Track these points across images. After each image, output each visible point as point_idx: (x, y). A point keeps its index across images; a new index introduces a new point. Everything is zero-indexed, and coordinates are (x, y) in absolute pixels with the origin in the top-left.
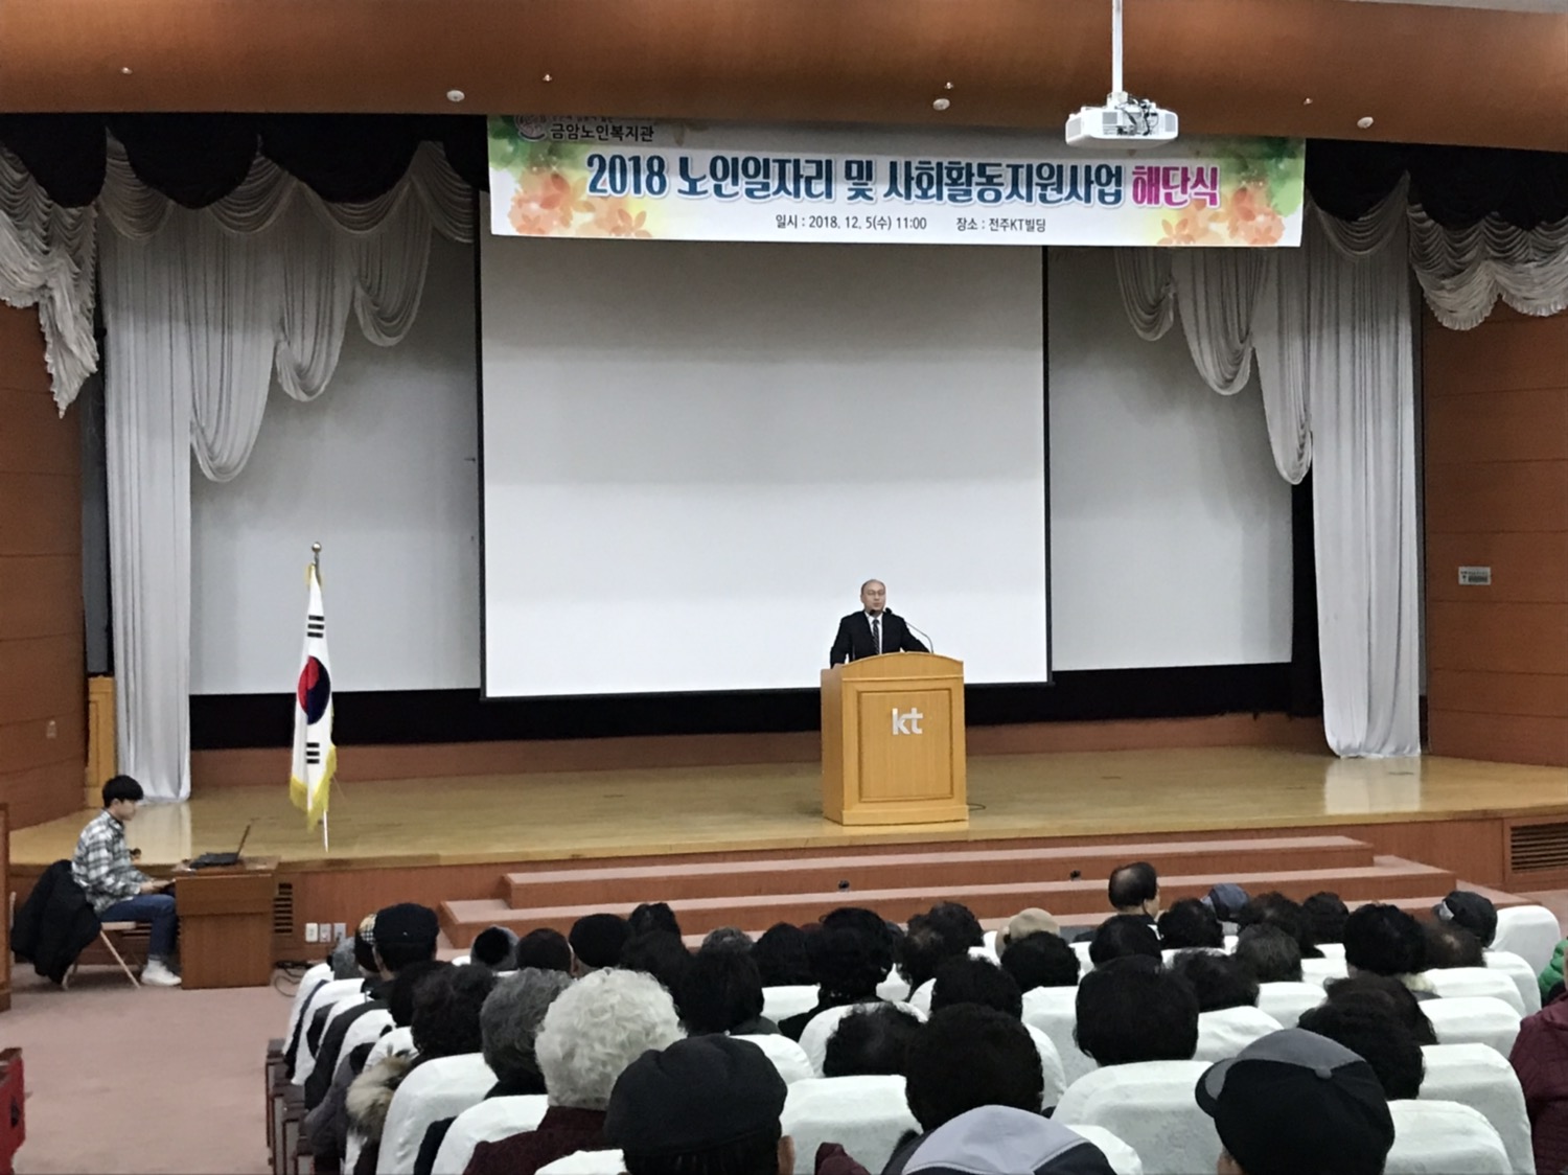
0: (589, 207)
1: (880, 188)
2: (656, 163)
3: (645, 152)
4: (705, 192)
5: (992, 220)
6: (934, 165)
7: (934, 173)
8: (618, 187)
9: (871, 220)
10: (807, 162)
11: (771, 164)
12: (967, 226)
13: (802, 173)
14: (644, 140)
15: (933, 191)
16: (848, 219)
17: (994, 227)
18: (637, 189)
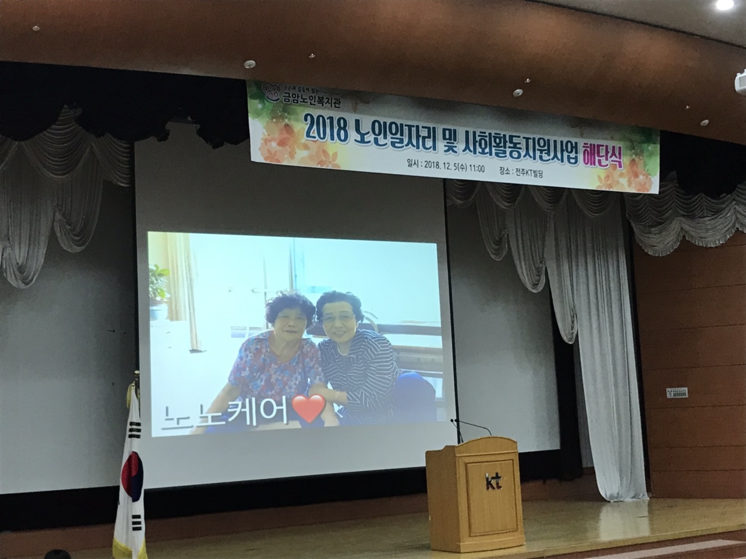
0: (306, 147)
1: (460, 146)
2: (342, 121)
3: (336, 115)
4: (369, 142)
5: (517, 169)
6: (487, 134)
7: (487, 139)
8: (322, 136)
9: (456, 165)
10: (423, 127)
11: (404, 127)
12: (505, 172)
13: (420, 134)
14: (335, 107)
15: (487, 150)
16: (444, 163)
18: (332, 139)
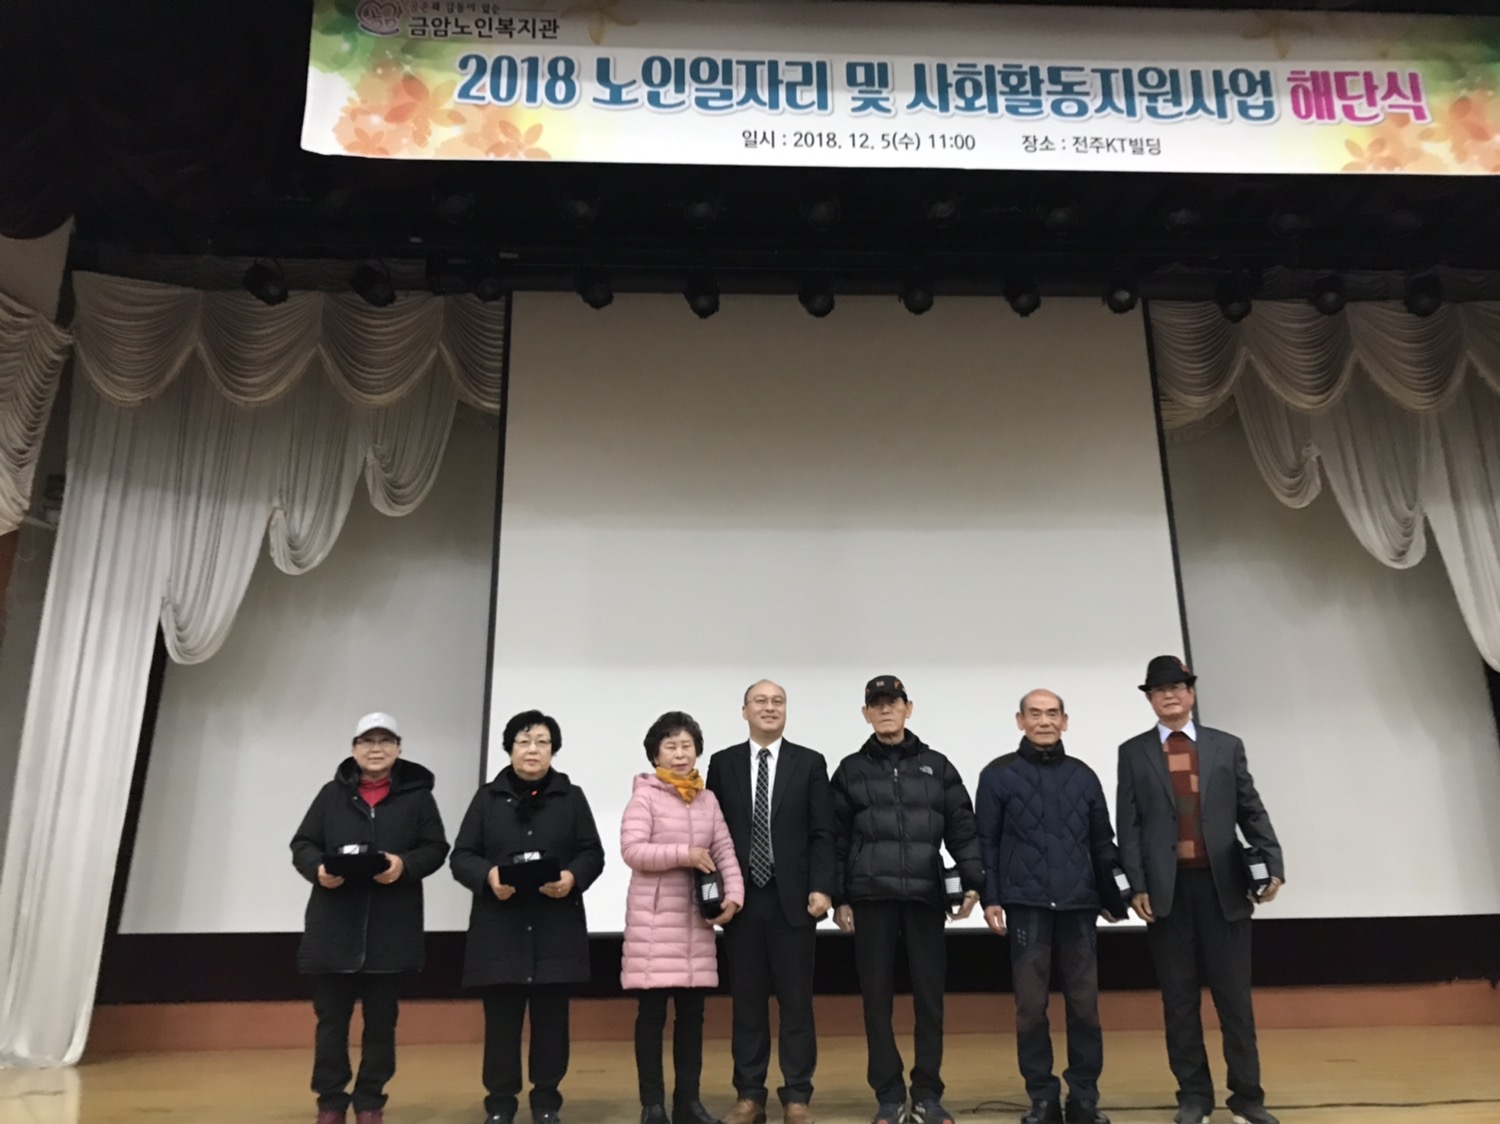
4: (636, 101)
6: (981, 68)
7: (982, 79)
10: (788, 64)
11: (735, 66)
13: (780, 77)
14: (544, 36)
15: (983, 101)
16: (853, 136)
17: (1081, 148)
18: (532, 96)
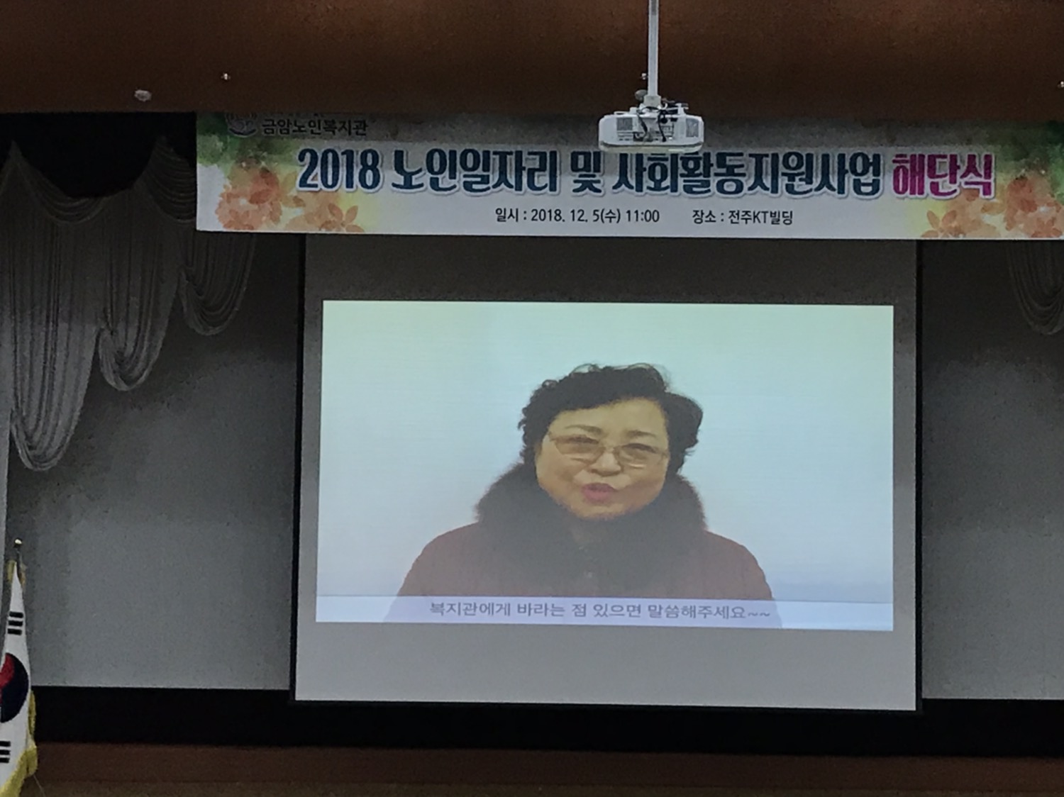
0: (298, 201)
1: (608, 179)
2: (370, 156)
3: (359, 146)
4: (421, 185)
5: (732, 212)
6: (668, 155)
7: (668, 164)
8: (330, 182)
9: (599, 213)
10: (530, 153)
11: (492, 156)
12: (704, 219)
13: (524, 164)
14: (357, 133)
15: (667, 183)
16: (573, 211)
17: (735, 220)
18: (350, 184)
